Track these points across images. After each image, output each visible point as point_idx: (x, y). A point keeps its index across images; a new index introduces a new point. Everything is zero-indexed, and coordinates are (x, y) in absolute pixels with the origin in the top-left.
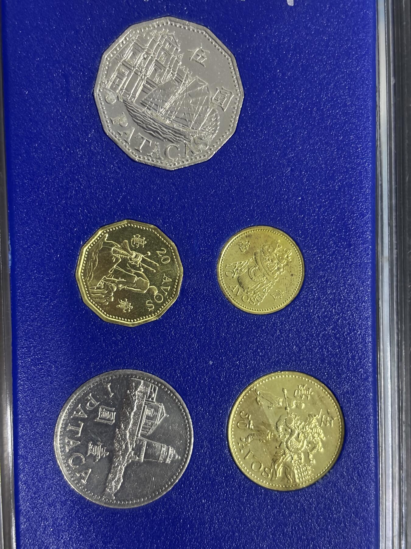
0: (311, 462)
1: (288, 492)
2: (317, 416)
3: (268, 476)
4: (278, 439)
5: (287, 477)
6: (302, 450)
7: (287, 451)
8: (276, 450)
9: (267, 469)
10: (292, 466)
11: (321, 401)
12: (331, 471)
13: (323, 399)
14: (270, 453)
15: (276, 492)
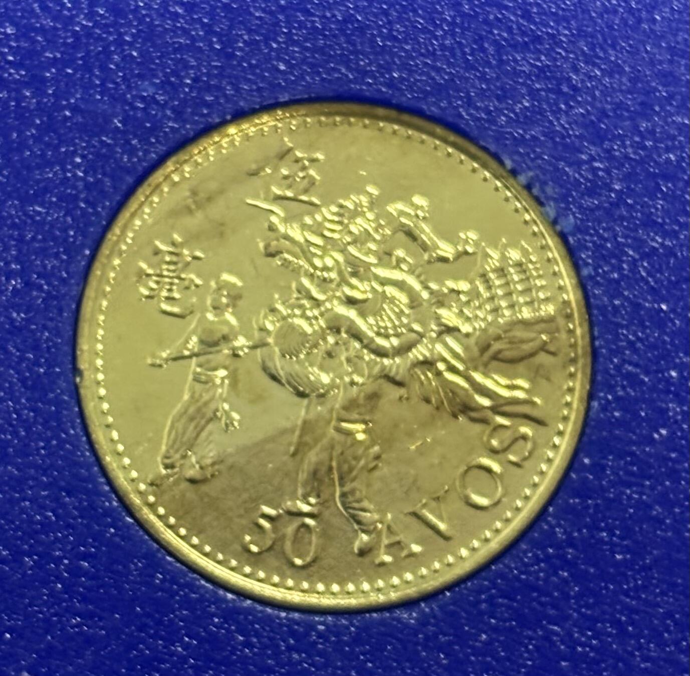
0: (470, 250)
1: (595, 354)
2: (274, 219)
3: (524, 437)
4: (369, 389)
5: (532, 355)
6: (416, 286)
7: (420, 352)
8: (415, 400)
9: (495, 443)
10: (484, 331)
11: (209, 199)
12: (509, 163)
13: (202, 195)
14: (426, 425)
15: (595, 404)
